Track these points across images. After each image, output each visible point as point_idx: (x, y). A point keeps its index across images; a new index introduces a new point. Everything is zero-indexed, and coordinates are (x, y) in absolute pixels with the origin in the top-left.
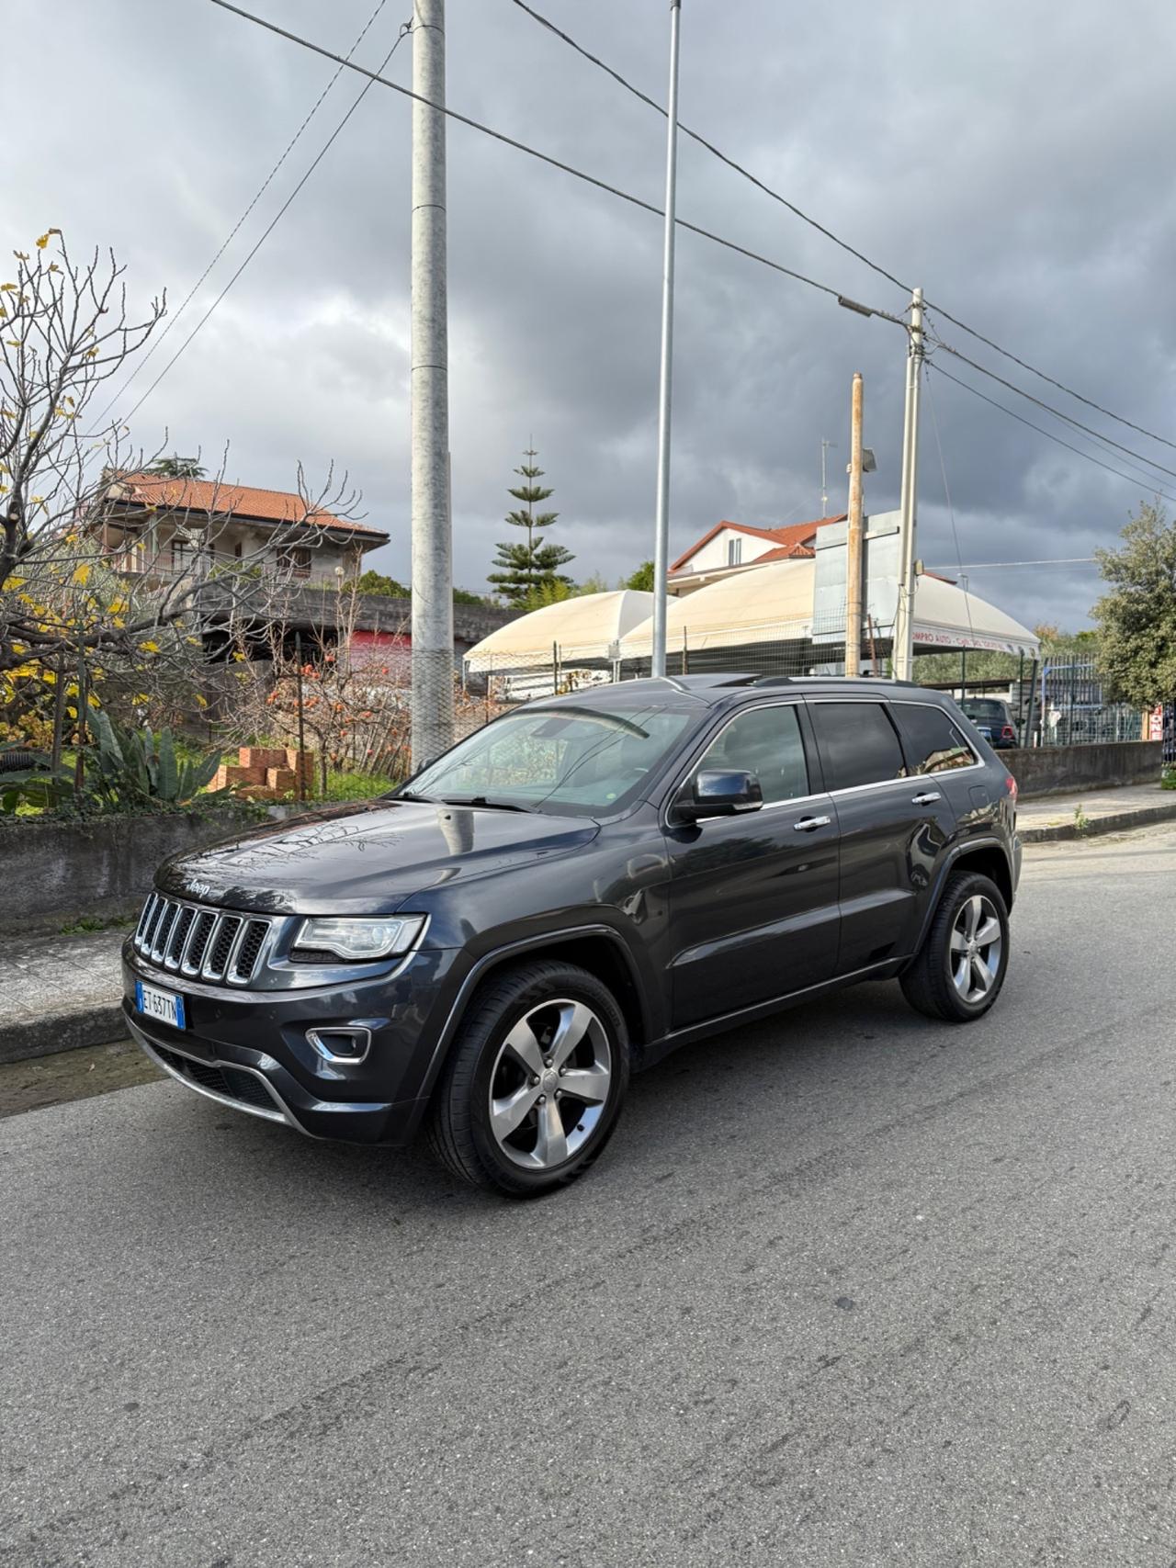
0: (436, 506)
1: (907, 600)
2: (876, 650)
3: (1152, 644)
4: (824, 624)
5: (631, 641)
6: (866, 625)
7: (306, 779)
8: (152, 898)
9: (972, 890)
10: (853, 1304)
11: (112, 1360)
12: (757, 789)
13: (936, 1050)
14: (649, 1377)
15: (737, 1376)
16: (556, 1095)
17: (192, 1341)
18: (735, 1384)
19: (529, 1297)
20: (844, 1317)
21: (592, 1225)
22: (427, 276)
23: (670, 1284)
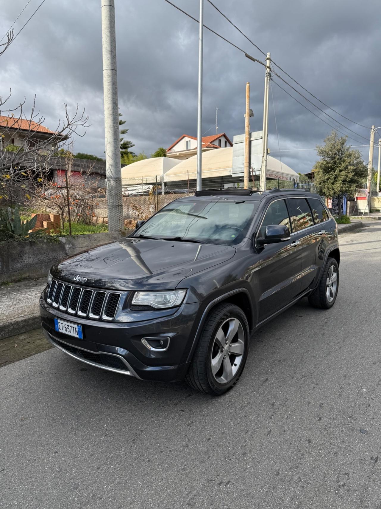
0: (114, 123)
1: (265, 162)
2: (253, 179)
3: (333, 177)
4: (236, 170)
5: (168, 175)
6: (251, 170)
7: (58, 225)
8: (54, 283)
9: (332, 264)
10: (366, 431)
11: (89, 494)
12: (287, 232)
13: (326, 320)
14: (314, 476)
15: (347, 471)
16: (229, 354)
17: (120, 479)
18: (348, 475)
19: (246, 441)
20: (367, 438)
21: (252, 405)
22: (109, 34)
23: (296, 429)
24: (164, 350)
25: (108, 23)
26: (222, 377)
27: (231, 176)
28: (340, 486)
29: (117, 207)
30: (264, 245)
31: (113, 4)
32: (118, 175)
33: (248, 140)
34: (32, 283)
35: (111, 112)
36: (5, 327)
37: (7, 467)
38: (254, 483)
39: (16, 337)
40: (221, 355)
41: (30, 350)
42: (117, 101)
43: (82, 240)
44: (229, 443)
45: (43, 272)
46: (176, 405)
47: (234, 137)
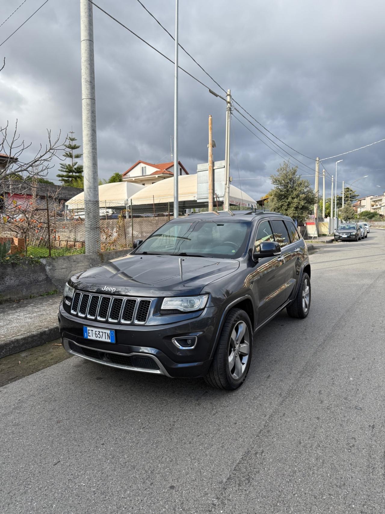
0: (93, 149)
1: (228, 189)
2: (218, 205)
3: (286, 204)
4: (200, 196)
6: (215, 196)
7: (22, 249)
8: (77, 295)
9: (306, 278)
10: (360, 408)
11: (146, 471)
12: (278, 247)
13: (304, 328)
14: (329, 442)
15: (353, 436)
16: (239, 353)
17: (170, 459)
18: (355, 439)
19: (267, 422)
20: (362, 412)
21: (263, 395)
22: (88, 66)
23: (305, 411)
24: (193, 347)
25: (88, 56)
26: (234, 374)
27: (196, 201)
28: (351, 447)
29: (95, 229)
30: (259, 259)
31: (93, 39)
32: (96, 198)
33: (211, 168)
34: (14, 305)
35: (90, 138)
36: (6, 345)
37: (62, 459)
39: (17, 355)
40: (234, 353)
41: (36, 365)
42: (96, 129)
43: (61, 261)
44: (253, 425)
45: (24, 294)
46: (198, 400)
47: (198, 165)
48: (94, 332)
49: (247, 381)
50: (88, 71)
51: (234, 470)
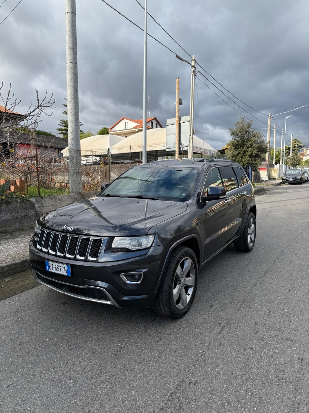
0: (75, 106)
1: (192, 140)
2: (183, 153)
3: (242, 152)
4: (169, 146)
5: (114, 149)
6: (181, 146)
7: (23, 189)
8: (43, 232)
9: (251, 217)
10: (292, 340)
11: (87, 398)
12: (224, 192)
13: (249, 260)
14: (259, 374)
15: (282, 369)
16: (184, 286)
17: (110, 385)
18: (284, 372)
19: (204, 351)
20: (293, 344)
21: (204, 324)
22: (71, 35)
23: (240, 341)
24: (139, 282)
25: (71, 26)
26: (179, 304)
27: (165, 150)
28: (279, 380)
29: (78, 173)
30: (207, 202)
31: (75, 11)
32: (78, 147)
33: (178, 122)
34: (8, 236)
35: (73, 96)
37: (15, 381)
38: (216, 382)
40: (179, 286)
41: (15, 289)
42: (78, 89)
43: (48, 200)
44: (191, 353)
45: (17, 227)
46: (145, 327)
47: (167, 120)
48: (54, 266)
49: (192, 310)
50: (71, 39)
51: (167, 400)
